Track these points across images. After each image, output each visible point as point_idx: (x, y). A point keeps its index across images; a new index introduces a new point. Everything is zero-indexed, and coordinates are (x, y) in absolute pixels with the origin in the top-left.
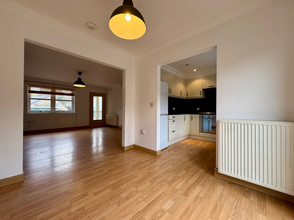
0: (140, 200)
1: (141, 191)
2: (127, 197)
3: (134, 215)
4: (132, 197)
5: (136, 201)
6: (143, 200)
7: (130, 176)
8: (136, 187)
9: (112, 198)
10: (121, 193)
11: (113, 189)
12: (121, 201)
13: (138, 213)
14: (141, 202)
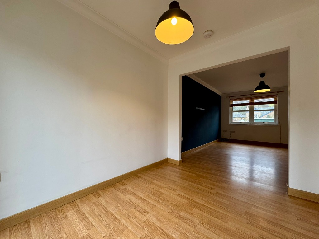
0: (182, 230)
1: (197, 230)
2: (181, 217)
3: (160, 227)
4: (184, 222)
5: (178, 227)
6: (181, 233)
7: (222, 213)
8: (202, 224)
9: (177, 206)
10: (186, 211)
11: (190, 204)
12: (175, 214)
13: (163, 230)
14: (179, 231)
